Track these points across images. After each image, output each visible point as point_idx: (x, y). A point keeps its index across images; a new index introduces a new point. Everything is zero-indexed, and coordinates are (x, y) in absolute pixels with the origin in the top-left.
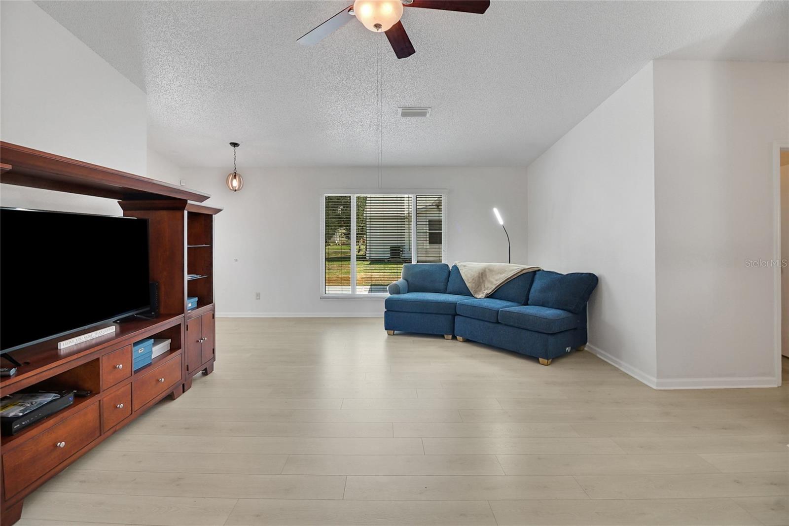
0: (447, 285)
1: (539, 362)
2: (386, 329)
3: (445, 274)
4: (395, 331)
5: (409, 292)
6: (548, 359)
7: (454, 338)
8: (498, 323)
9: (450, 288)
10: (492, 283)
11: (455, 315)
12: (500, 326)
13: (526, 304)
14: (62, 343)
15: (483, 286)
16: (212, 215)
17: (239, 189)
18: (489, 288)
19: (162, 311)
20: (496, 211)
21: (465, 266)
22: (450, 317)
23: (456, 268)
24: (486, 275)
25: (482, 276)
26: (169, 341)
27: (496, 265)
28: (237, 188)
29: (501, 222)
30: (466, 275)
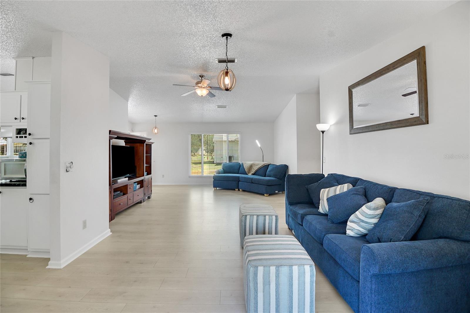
0: (239, 171)
1: (264, 196)
2: (214, 187)
3: (239, 167)
4: (217, 188)
5: (224, 174)
6: (267, 194)
7: (239, 190)
8: (252, 183)
9: (240, 172)
10: (254, 169)
11: (239, 181)
12: (253, 184)
13: (265, 176)
14: (119, 180)
15: (251, 170)
16: (151, 145)
17: (157, 133)
18: (253, 171)
19: (137, 175)
20: (257, 141)
21: (246, 163)
22: (237, 182)
23: (242, 164)
24: (252, 167)
25: (251, 167)
26: (140, 185)
27: (257, 162)
28: (156, 133)
29: (259, 145)
30: (245, 167)
